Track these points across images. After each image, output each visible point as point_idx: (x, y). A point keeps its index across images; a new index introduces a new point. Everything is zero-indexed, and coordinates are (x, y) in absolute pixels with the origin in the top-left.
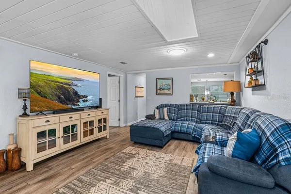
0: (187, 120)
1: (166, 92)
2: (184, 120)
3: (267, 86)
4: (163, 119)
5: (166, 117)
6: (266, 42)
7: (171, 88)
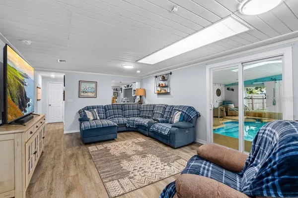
0: (115, 117)
1: (90, 94)
2: (113, 118)
3: (171, 93)
4: (97, 119)
5: (98, 118)
6: (171, 73)
7: (96, 91)
